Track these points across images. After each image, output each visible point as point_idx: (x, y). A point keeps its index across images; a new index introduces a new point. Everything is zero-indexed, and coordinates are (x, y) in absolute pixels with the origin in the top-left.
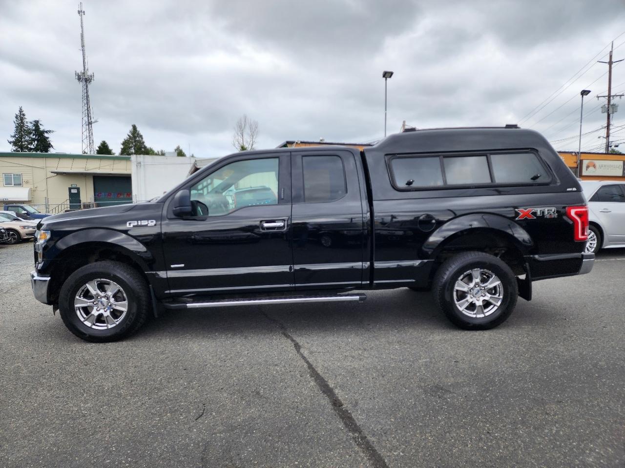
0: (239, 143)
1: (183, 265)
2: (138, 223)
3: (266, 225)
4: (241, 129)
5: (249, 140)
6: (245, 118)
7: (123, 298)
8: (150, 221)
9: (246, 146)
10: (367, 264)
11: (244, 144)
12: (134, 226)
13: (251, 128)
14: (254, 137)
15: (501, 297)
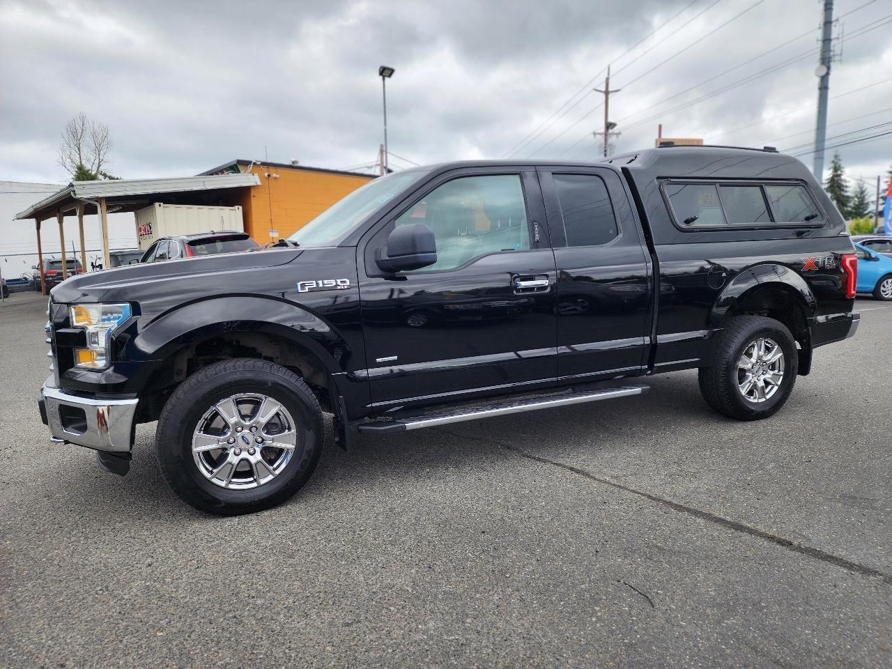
0: (73, 162)
1: (395, 358)
2: (317, 284)
3: (524, 284)
4: (75, 135)
5: (92, 158)
6: (83, 118)
7: (280, 426)
8: (339, 281)
9: (87, 166)
10: (647, 340)
11: (83, 163)
12: (311, 290)
13: (94, 135)
14: (102, 152)
15: (782, 373)
